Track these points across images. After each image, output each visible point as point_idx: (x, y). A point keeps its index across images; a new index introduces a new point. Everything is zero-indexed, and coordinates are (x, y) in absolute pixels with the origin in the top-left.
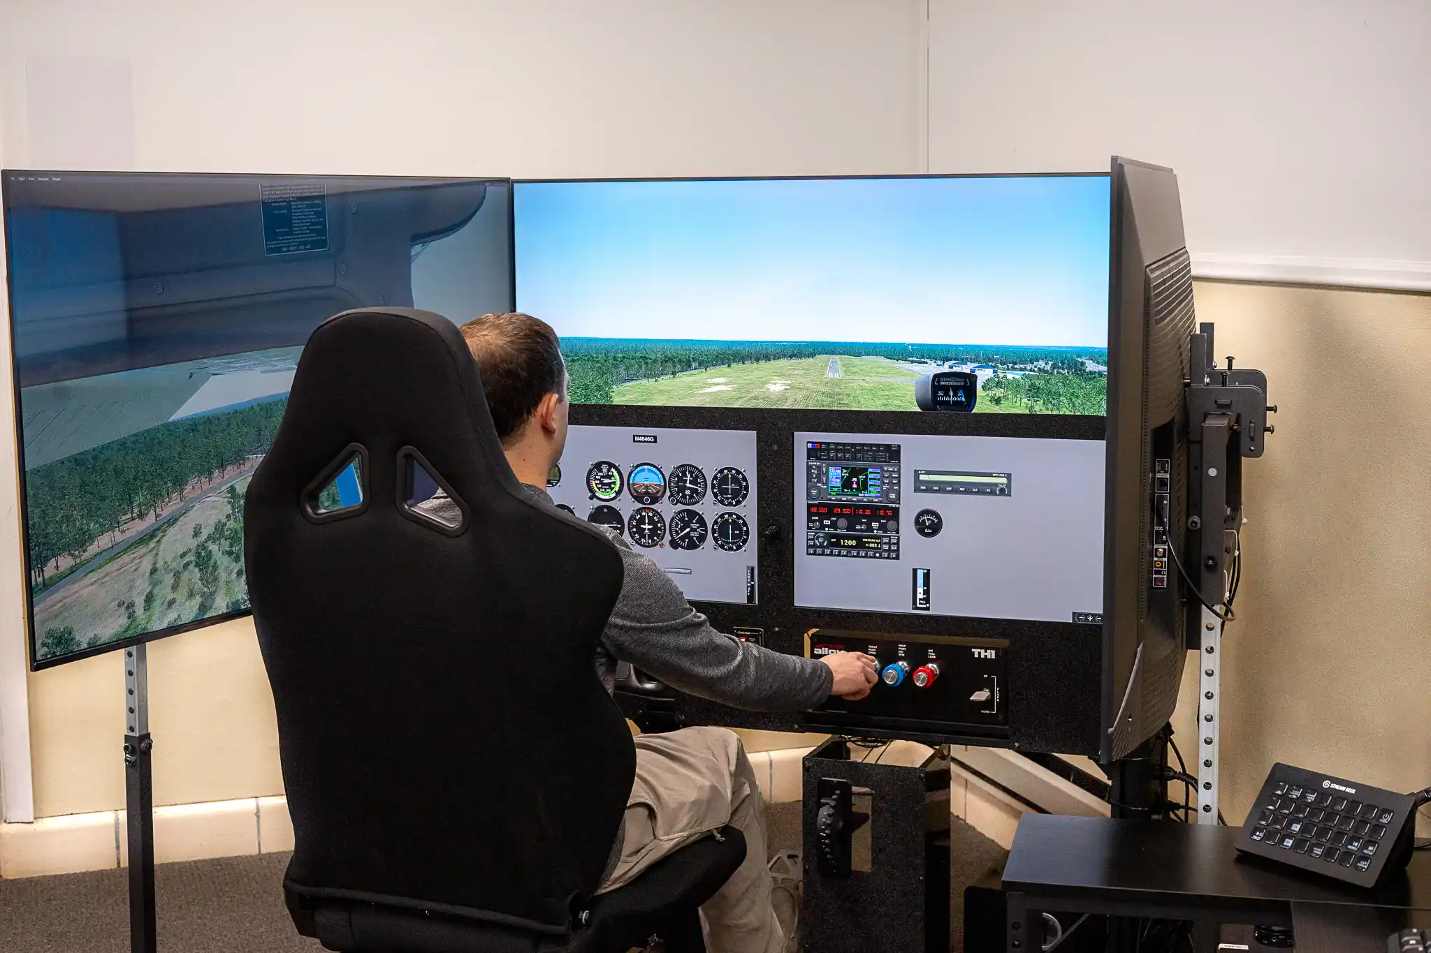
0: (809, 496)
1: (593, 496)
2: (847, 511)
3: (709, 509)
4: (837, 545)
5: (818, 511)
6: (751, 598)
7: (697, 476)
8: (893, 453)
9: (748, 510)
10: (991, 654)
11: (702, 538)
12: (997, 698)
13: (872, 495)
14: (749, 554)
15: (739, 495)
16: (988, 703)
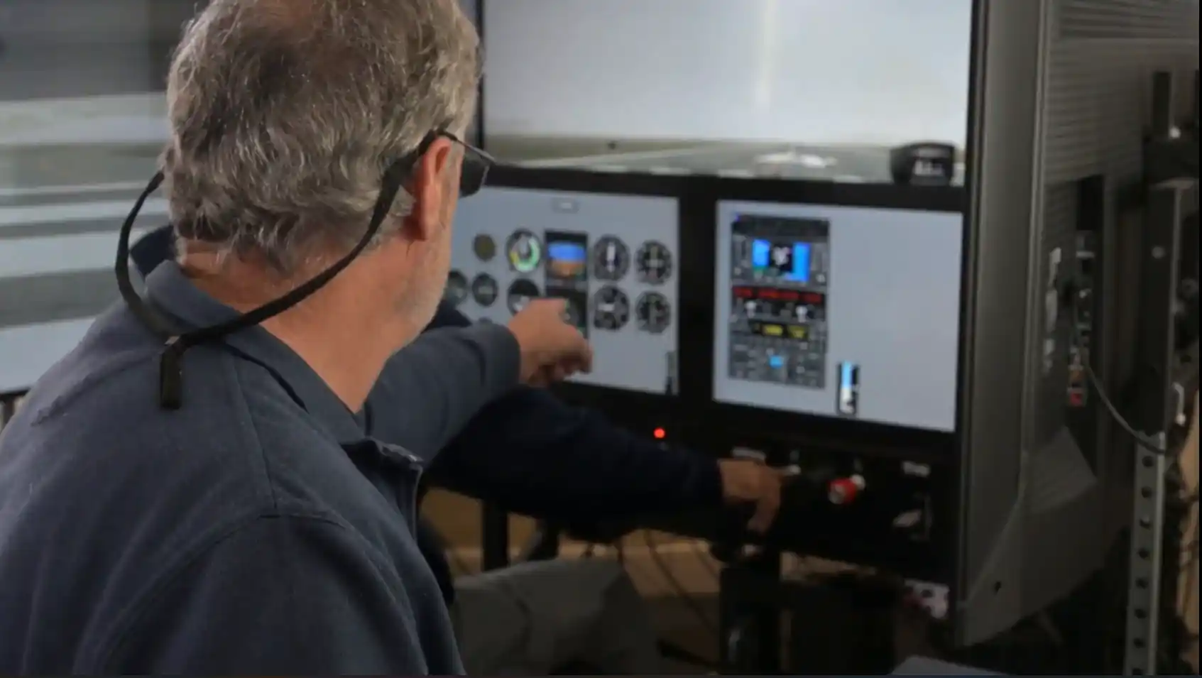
0: (733, 276)
1: (512, 268)
2: (774, 295)
3: (633, 286)
4: (759, 332)
5: (742, 293)
6: (669, 387)
7: (621, 248)
8: (820, 230)
9: (669, 290)
10: (923, 470)
11: (624, 318)
12: (929, 522)
13: (798, 277)
14: (668, 339)
15: (662, 272)
16: (918, 527)
